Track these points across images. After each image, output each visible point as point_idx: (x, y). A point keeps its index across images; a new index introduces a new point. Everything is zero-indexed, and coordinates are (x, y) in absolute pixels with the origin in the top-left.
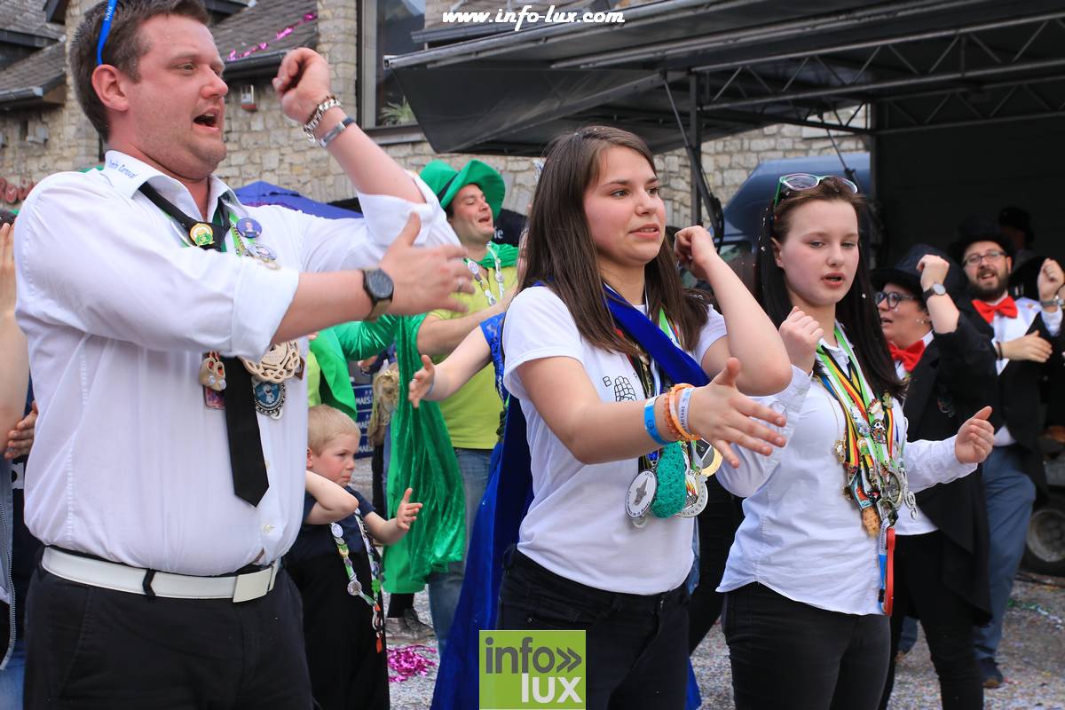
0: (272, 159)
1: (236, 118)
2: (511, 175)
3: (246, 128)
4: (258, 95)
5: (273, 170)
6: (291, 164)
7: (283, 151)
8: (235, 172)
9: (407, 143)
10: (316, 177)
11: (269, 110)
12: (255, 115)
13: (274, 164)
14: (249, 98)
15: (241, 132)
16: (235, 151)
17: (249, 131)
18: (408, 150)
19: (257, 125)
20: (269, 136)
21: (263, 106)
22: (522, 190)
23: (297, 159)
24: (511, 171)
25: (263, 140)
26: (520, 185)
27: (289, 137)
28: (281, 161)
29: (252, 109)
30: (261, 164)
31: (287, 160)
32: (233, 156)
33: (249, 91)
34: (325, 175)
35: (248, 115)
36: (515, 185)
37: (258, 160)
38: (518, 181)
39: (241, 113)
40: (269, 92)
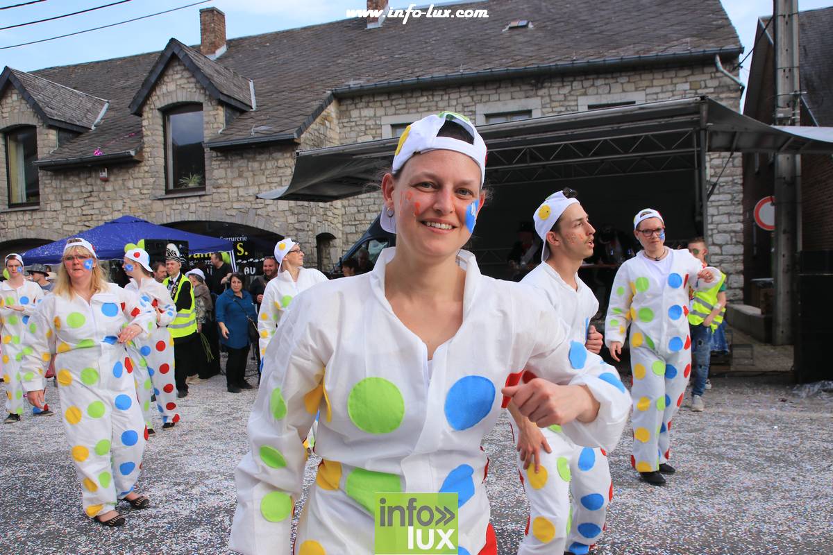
0: (119, 205)
1: (96, 185)
2: (254, 211)
3: (102, 190)
4: (108, 174)
5: (119, 211)
6: (130, 207)
7: (125, 201)
8: (97, 212)
9: (197, 196)
10: (145, 213)
11: (115, 180)
12: (107, 183)
13: (120, 207)
14: (104, 174)
15: (99, 191)
16: (96, 201)
17: (104, 190)
18: (198, 199)
19: (109, 188)
20: (116, 193)
21: (112, 178)
22: (260, 217)
23: (133, 205)
24: (254, 209)
25: (112, 195)
26: (259, 215)
27: (128, 194)
28: (124, 206)
29: (106, 180)
30: (112, 208)
31: (127, 205)
32: (95, 204)
33: (104, 171)
34: (150, 212)
35: (103, 183)
36: (256, 215)
37: (110, 206)
38: (258, 213)
39: (99, 182)
40: (115, 171)
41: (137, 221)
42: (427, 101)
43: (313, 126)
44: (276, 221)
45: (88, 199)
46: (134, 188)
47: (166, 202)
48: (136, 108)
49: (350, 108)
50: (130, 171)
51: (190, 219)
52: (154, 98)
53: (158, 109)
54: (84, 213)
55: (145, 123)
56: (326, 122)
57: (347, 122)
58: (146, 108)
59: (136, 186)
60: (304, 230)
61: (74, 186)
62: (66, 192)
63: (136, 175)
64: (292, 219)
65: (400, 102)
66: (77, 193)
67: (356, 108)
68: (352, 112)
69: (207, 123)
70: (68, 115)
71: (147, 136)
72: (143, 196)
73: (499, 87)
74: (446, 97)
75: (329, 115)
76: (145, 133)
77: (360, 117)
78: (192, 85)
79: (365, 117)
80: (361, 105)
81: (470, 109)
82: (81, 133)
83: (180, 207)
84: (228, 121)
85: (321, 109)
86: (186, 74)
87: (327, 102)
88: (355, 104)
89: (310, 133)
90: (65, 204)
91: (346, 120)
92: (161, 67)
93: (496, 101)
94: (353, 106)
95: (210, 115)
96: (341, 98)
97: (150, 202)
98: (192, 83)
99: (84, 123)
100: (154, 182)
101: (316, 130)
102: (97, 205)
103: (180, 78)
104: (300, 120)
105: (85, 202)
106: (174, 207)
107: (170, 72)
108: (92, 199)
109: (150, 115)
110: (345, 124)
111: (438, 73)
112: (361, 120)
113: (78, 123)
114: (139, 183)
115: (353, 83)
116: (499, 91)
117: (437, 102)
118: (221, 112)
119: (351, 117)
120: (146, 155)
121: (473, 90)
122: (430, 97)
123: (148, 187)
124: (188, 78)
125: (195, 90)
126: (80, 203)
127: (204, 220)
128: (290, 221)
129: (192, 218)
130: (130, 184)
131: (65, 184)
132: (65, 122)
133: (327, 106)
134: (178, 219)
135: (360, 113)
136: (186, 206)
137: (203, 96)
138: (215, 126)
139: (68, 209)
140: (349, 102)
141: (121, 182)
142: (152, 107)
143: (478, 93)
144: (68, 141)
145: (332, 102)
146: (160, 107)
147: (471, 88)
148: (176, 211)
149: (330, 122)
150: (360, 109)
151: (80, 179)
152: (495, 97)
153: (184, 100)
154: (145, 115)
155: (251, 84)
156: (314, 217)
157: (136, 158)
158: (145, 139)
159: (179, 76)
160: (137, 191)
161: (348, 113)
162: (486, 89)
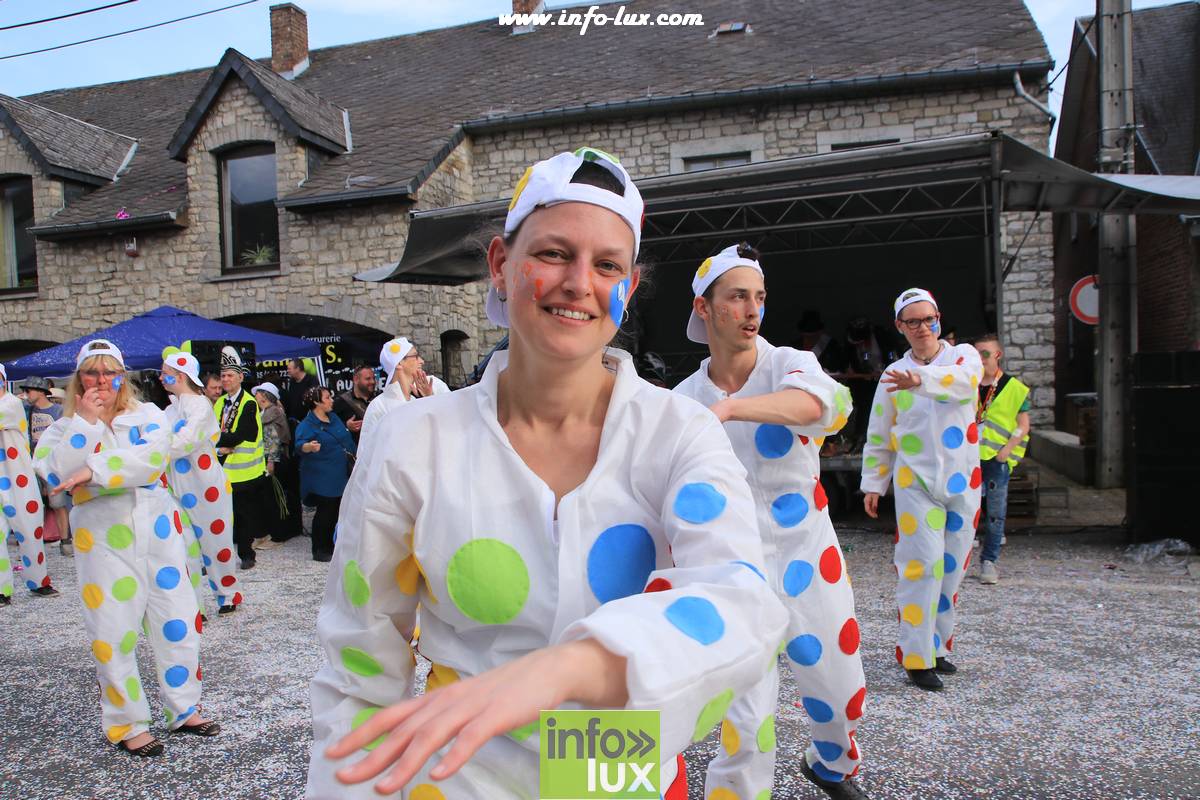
0: (154, 291)
1: (121, 262)
2: (351, 298)
3: (129, 268)
4: (138, 245)
5: (155, 299)
6: (170, 294)
7: (163, 284)
8: (122, 301)
9: (267, 277)
10: (192, 303)
11: (149, 255)
12: (137, 259)
13: (156, 294)
14: (132, 246)
15: (125, 271)
16: (120, 286)
17: (133, 270)
18: (268, 282)
19: (139, 265)
20: (150, 274)
21: (144, 252)
22: (359, 307)
23: (174, 290)
24: (350, 295)
25: (144, 277)
26: (358, 304)
27: (168, 275)
28: (161, 292)
29: (134, 255)
30: (144, 295)
31: (166, 291)
32: (119, 289)
33: (132, 242)
34: (199, 301)
35: (131, 259)
36: (354, 304)
37: (142, 292)
38: (356, 301)
39: (124, 257)
40: (149, 242)
41: (179, 314)
42: (600, 140)
43: (435, 175)
44: (382, 313)
45: (109, 283)
46: (176, 266)
47: (223, 286)
48: (176, 150)
49: (488, 149)
50: (171, 241)
51: (258, 311)
52: (204, 135)
53: (211, 152)
54: (103, 302)
55: (191, 171)
56: (454, 169)
57: (485, 170)
58: (193, 150)
59: (178, 263)
60: (422, 326)
61: (89, 263)
62: (77, 273)
63: (179, 247)
64: (405, 311)
65: (561, 140)
66: (91, 274)
67: (498, 149)
68: (491, 155)
69: (282, 171)
70: (79, 160)
71: (195, 190)
72: (188, 278)
73: (704, 119)
74: (627, 134)
75: (458, 159)
76: (191, 186)
77: (503, 162)
78: (259, 117)
79: (511, 162)
80: (504, 144)
81: (662, 150)
82: (99, 187)
83: (242, 293)
84: (312, 169)
85: (447, 150)
86: (251, 101)
87: (455, 140)
88: (497, 144)
89: (430, 185)
90: (75, 290)
91: (482, 167)
92: (213, 91)
93: (700, 138)
94: (493, 147)
95: (285, 160)
96: (474, 134)
97: (199, 286)
98: (259, 113)
99: (103, 171)
100: (206, 257)
101: (439, 181)
102: (124, 291)
103: (242, 106)
104: (416, 167)
105: (105, 286)
106: (234, 294)
107: (228, 97)
108: (114, 282)
109: (198, 161)
110: (481, 173)
111: (616, 99)
112: (504, 167)
113: (93, 172)
114: (183, 259)
115: (493, 114)
116: (704, 124)
117: (614, 140)
118: (301, 156)
119: (489, 162)
120: (193, 219)
121: (666, 123)
122: (605, 134)
123: (197, 264)
124: (252, 106)
125: (263, 123)
126: (97, 288)
127: (278, 311)
128: (402, 314)
129: (261, 309)
130: (170, 260)
131: (75, 260)
132: (75, 171)
133: (455, 147)
134: (240, 311)
135: (503, 157)
136: (251, 292)
137: (275, 133)
138: (293, 175)
139: (79, 297)
140: (487, 141)
141: (156, 257)
142: (202, 148)
143: (674, 127)
144: (79, 198)
145: (462, 140)
146: (212, 148)
147: (663, 120)
148: (237, 300)
149: (460, 170)
150: (503, 150)
151: (97, 253)
152: (698, 133)
153: (248, 138)
154: (191, 160)
155: (345, 115)
156: (438, 308)
157: (178, 223)
158: (192, 195)
159: (239, 103)
160: (180, 271)
161: (486, 157)
162: (684, 122)
